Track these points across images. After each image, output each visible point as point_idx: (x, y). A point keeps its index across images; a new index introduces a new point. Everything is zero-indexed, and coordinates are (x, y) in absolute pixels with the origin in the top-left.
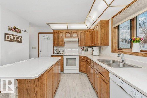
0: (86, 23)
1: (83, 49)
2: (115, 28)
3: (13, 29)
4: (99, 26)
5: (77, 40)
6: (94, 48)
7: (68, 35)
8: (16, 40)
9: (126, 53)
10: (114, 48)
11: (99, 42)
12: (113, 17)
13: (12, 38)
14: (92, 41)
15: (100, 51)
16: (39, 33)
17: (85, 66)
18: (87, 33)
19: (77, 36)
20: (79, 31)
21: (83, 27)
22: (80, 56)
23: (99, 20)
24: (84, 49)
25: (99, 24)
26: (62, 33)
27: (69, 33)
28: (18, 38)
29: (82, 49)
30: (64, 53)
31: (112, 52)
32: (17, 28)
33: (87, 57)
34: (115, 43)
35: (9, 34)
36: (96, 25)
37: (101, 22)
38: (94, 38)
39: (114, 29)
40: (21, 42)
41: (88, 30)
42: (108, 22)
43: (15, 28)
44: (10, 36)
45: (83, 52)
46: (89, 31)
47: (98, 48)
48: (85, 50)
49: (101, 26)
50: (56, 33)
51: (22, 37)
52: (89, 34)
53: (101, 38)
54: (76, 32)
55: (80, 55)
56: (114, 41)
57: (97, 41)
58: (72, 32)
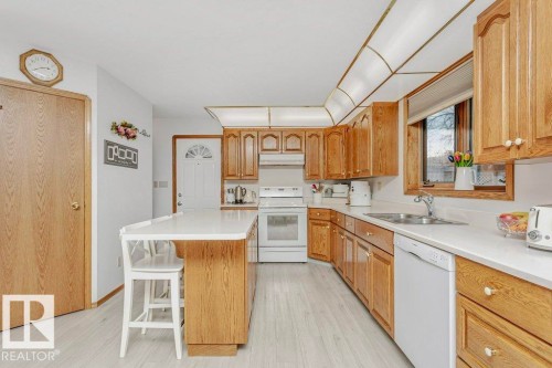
0: (328, 106)
1: (317, 186)
2: (415, 125)
3: (122, 129)
4: (370, 118)
5: (299, 158)
6: (353, 183)
7: (270, 143)
8: (127, 160)
9: (439, 193)
10: (413, 181)
11: (370, 167)
12: (408, 96)
13: (118, 154)
14: (348, 162)
15: (372, 191)
16: (175, 137)
17: (326, 240)
18: (332, 136)
19: (299, 147)
20: (305, 130)
21: (318, 118)
22: (309, 209)
23: (368, 103)
24: (321, 188)
25: (369, 114)
26: (253, 137)
27: (273, 136)
28: (129, 154)
29: (315, 186)
30: (256, 201)
31: (406, 194)
32: (130, 127)
33: (332, 212)
34: (415, 168)
35: (113, 144)
36: (359, 115)
37: (376, 107)
38: (355, 154)
39: (413, 129)
40: (135, 166)
41: (335, 127)
42: (394, 107)
43: (125, 125)
44: (114, 148)
45: (318, 196)
46: (338, 130)
47: (366, 183)
48: (323, 191)
49: (376, 118)
50: (232, 138)
51: (137, 151)
52: (338, 139)
53: (374, 153)
54: (296, 133)
55: (310, 206)
56: (411, 162)
57: (365, 163)
58: (285, 134)
